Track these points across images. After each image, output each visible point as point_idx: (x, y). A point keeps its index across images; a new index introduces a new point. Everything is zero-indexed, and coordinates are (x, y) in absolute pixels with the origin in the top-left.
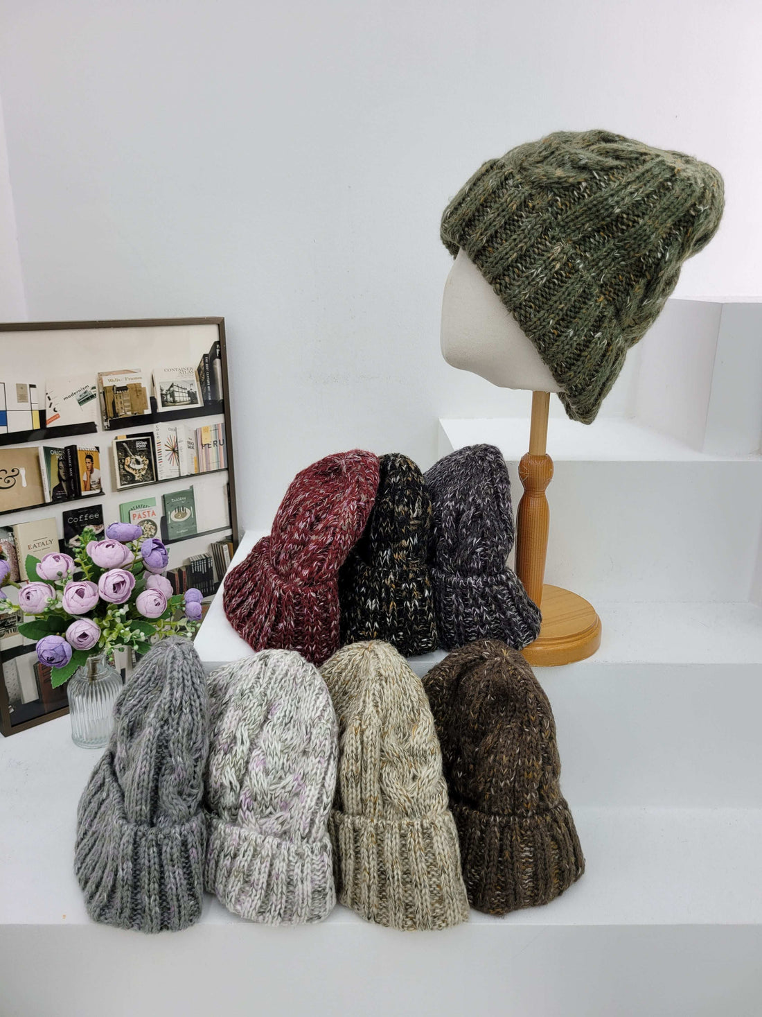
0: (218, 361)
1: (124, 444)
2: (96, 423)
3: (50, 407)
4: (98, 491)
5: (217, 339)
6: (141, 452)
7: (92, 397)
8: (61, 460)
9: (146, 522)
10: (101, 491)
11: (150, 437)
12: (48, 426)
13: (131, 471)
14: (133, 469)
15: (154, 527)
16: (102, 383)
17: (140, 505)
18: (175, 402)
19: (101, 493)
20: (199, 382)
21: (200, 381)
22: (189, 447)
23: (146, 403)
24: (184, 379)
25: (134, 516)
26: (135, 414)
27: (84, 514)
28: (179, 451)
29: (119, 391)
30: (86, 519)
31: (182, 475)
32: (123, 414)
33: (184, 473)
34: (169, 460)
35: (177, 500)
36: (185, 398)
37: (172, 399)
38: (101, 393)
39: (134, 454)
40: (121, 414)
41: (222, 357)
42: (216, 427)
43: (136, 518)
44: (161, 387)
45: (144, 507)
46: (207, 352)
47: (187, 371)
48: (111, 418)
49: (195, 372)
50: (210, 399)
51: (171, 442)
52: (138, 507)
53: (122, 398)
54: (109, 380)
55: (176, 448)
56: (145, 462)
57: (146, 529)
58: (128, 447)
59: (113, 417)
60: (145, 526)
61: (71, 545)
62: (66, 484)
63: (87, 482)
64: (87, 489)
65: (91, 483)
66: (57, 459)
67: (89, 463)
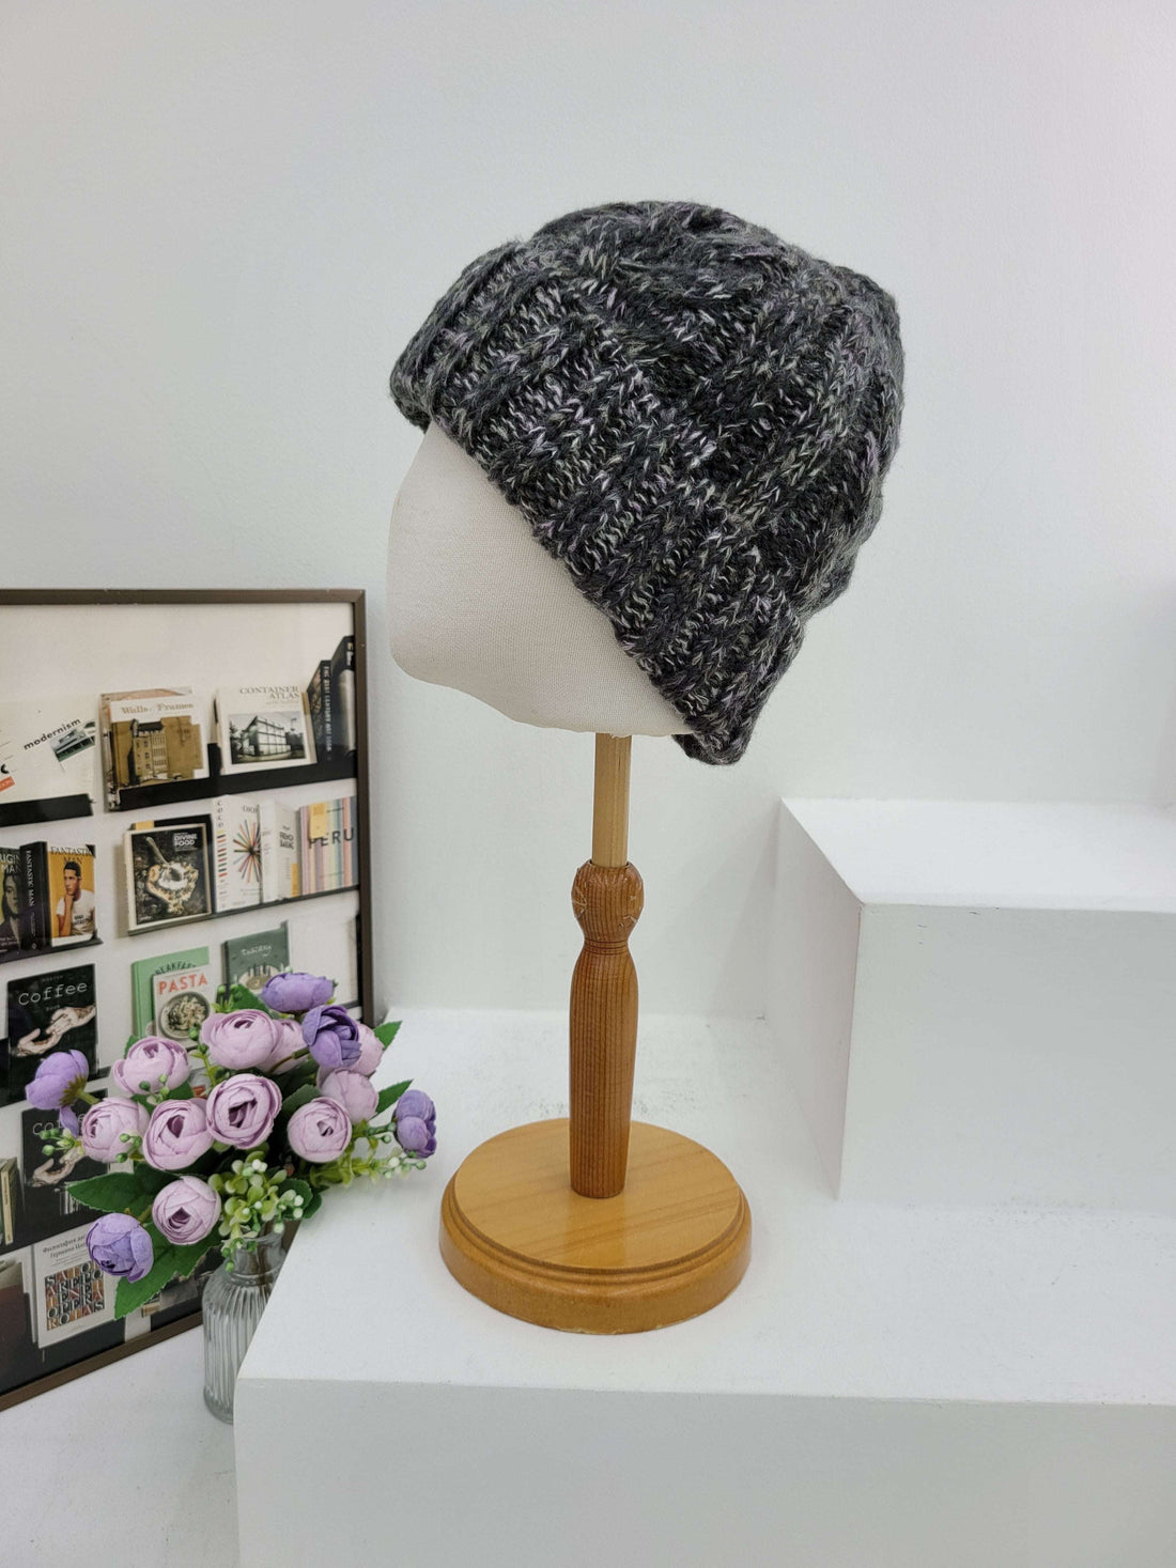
0: (348, 675)
1: (149, 839)
2: (91, 797)
4: (87, 937)
5: (348, 632)
6: (183, 855)
7: (87, 742)
8: (12, 874)
9: (186, 998)
10: (94, 937)
11: (203, 825)
13: (159, 894)
14: (166, 890)
15: (202, 1008)
16: (108, 715)
17: (175, 964)
18: (258, 753)
19: (95, 941)
20: (309, 716)
21: (312, 713)
22: (283, 845)
23: (198, 756)
24: (280, 710)
25: (162, 985)
26: (176, 778)
27: (54, 984)
28: (263, 853)
29: (143, 731)
30: (58, 995)
31: (265, 900)
32: (149, 777)
33: (269, 897)
34: (240, 870)
35: (253, 951)
36: (279, 747)
37: (252, 749)
38: (105, 735)
39: (168, 860)
40: (145, 778)
41: (358, 666)
42: (338, 805)
43: (165, 991)
44: (231, 724)
45: (183, 968)
46: (329, 656)
47: (286, 694)
48: (124, 785)
49: (303, 694)
50: (329, 749)
51: (246, 834)
52: (171, 966)
53: (149, 745)
54: (123, 709)
55: (257, 846)
56: (191, 876)
57: (185, 1012)
58: (157, 845)
59: (129, 785)
60: (184, 1006)
61: (23, 1051)
62: (19, 922)
63: (64, 918)
64: (63, 933)
65: (74, 921)
66: (3, 872)
67: (71, 878)
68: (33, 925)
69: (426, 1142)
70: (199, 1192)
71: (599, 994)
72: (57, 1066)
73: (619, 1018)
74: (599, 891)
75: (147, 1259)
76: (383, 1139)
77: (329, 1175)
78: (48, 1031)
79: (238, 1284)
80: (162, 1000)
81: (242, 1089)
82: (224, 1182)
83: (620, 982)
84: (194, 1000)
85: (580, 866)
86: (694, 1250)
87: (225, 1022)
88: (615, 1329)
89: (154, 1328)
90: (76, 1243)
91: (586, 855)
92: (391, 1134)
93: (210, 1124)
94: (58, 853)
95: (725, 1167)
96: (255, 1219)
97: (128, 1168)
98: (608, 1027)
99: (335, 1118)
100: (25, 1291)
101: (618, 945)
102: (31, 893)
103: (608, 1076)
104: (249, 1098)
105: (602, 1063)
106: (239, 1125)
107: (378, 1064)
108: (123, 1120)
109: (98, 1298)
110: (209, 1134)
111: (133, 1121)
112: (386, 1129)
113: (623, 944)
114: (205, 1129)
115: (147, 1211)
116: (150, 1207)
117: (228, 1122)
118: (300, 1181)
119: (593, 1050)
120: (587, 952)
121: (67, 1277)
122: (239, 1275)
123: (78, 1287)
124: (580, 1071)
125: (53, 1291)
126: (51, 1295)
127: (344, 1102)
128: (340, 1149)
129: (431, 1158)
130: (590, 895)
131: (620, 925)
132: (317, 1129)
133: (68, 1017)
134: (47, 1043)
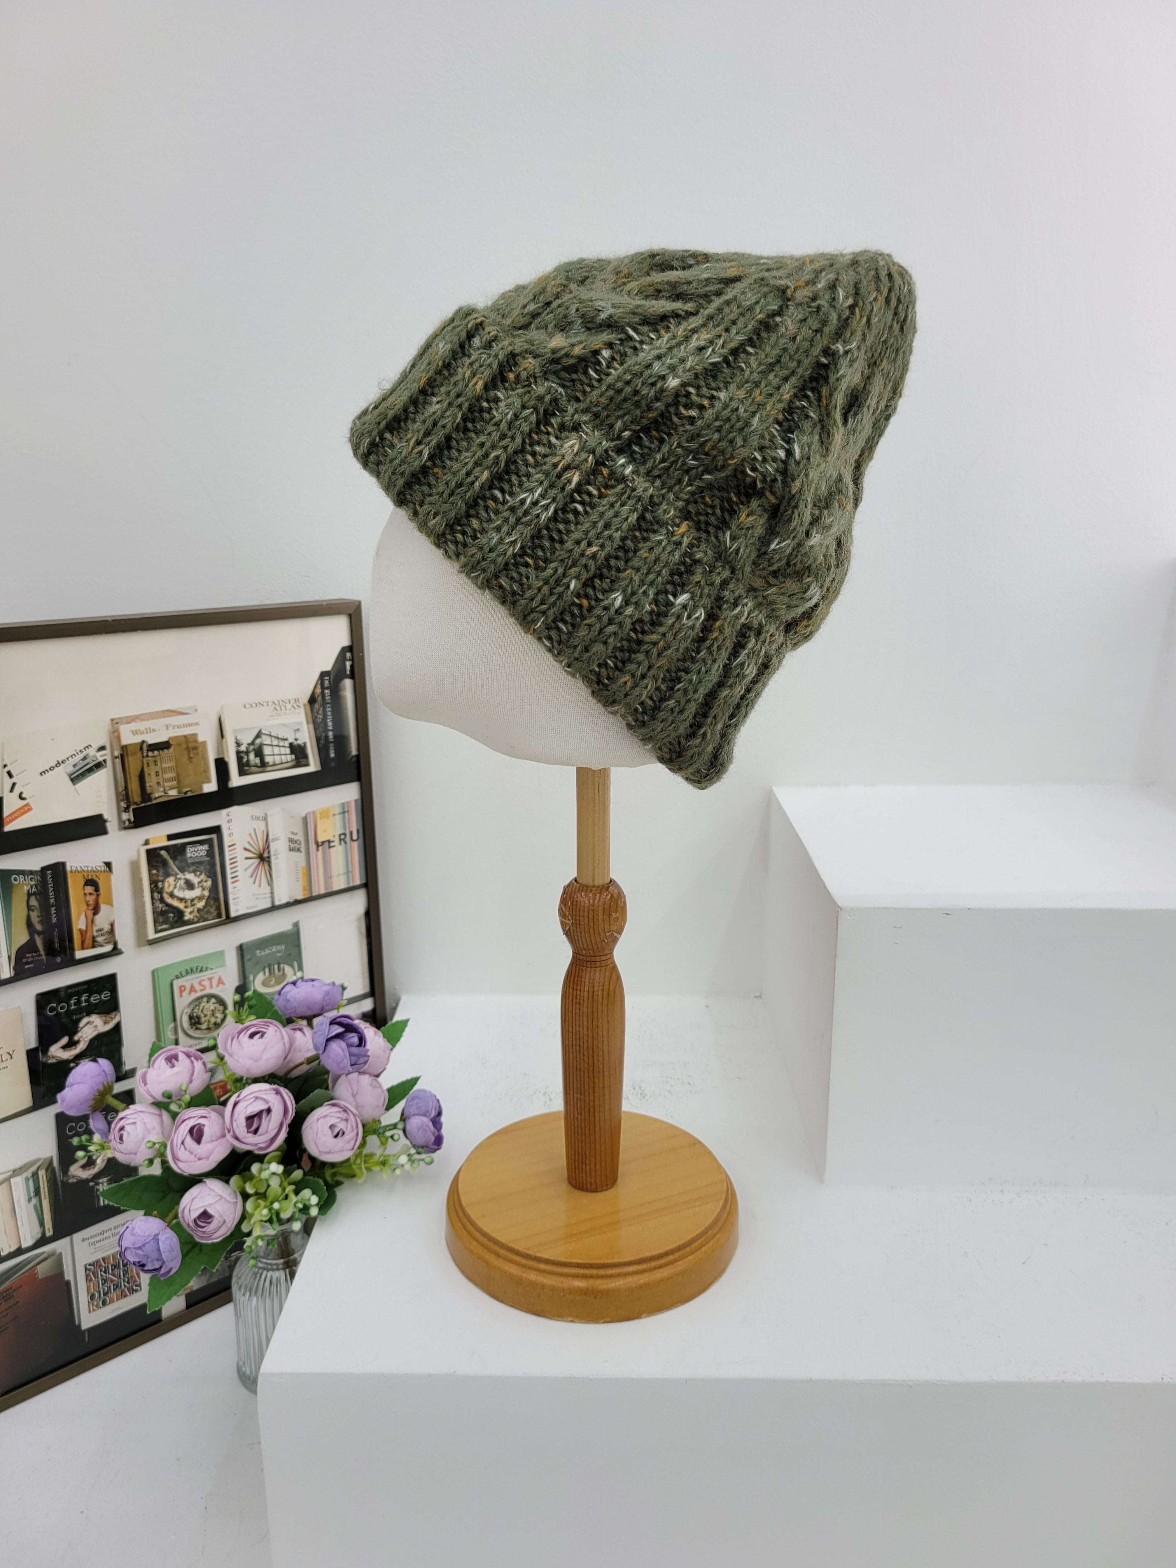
0: (348, 683)
1: (163, 852)
2: (106, 817)
3: (12, 790)
4: (108, 948)
5: (346, 642)
6: (196, 866)
7: (99, 766)
8: (34, 894)
9: (205, 1000)
10: (115, 948)
11: (214, 836)
12: (7, 828)
13: (175, 903)
14: (181, 900)
15: (221, 1008)
16: (119, 738)
17: (194, 968)
18: (263, 764)
19: (116, 951)
20: (311, 726)
21: (314, 722)
22: (291, 850)
23: (206, 771)
24: (282, 722)
25: (182, 989)
26: (186, 793)
27: (79, 994)
28: (273, 859)
29: (152, 750)
30: (84, 1004)
31: (277, 903)
32: (160, 794)
33: (281, 899)
34: (252, 876)
35: (267, 951)
36: (283, 757)
37: (258, 760)
38: (116, 757)
39: (182, 870)
40: (157, 795)
41: (357, 674)
42: (343, 808)
43: (185, 994)
44: (236, 738)
45: (201, 971)
46: (328, 667)
47: (289, 706)
48: (137, 804)
49: (304, 705)
50: (332, 755)
51: (256, 842)
52: (189, 970)
53: (159, 764)
54: (132, 731)
55: (266, 852)
56: (205, 884)
57: (205, 1012)
58: (171, 858)
59: (142, 802)
60: (204, 1007)
61: (53, 1057)
62: (44, 939)
63: (86, 931)
64: (86, 945)
65: (95, 934)
66: (26, 892)
67: (90, 894)
68: (56, 940)
69: (433, 1139)
70: (220, 1193)
71: (585, 1005)
72: (84, 1075)
74: (582, 908)
75: (175, 1258)
76: (392, 1137)
77: (343, 1171)
78: (76, 1038)
79: (264, 1269)
80: (183, 1003)
81: (257, 1098)
82: (245, 1183)
83: (606, 991)
84: (213, 1000)
85: (566, 883)
86: (678, 1244)
87: (239, 1033)
88: (603, 1318)
89: (188, 1306)
90: (113, 1231)
91: (570, 873)
92: (401, 1133)
93: (229, 1132)
94: (77, 871)
96: (274, 1218)
97: (156, 1170)
98: (597, 1033)
99: (347, 1120)
100: (66, 1279)
101: (603, 958)
102: (53, 910)
103: (596, 1080)
104: (264, 1107)
106: (256, 1132)
107: (387, 1064)
108: (148, 1126)
109: (135, 1281)
110: (227, 1140)
111: (158, 1127)
112: (394, 1126)
113: (608, 957)
114: (224, 1136)
115: (174, 1211)
116: (176, 1207)
117: (246, 1130)
118: (316, 1179)
119: (582, 1057)
120: (574, 965)
121: (105, 1263)
122: (264, 1260)
123: (116, 1271)
124: (571, 1076)
125: (93, 1277)
126: (91, 1280)
127: (354, 1103)
128: (353, 1149)
129: (438, 1152)
130: (574, 913)
131: (604, 940)
132: (329, 1132)
133: (95, 1024)
134: (75, 1049)
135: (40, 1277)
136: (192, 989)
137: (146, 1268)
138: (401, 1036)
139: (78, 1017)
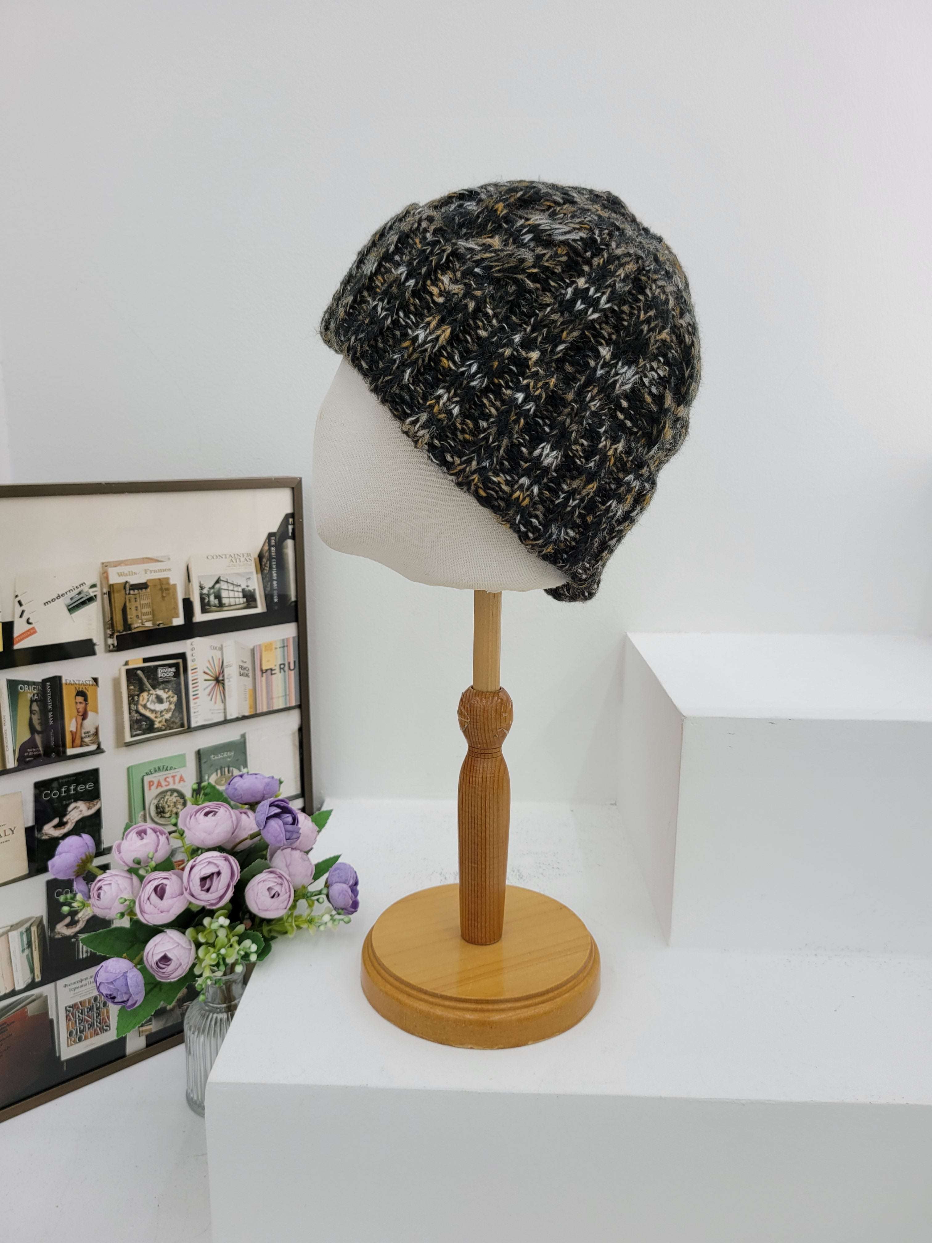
0: (290, 543)
1: (139, 672)
2: (95, 641)
3: (21, 616)
4: (93, 747)
5: (289, 510)
6: (165, 684)
7: (91, 600)
8: (36, 701)
9: (169, 793)
10: (99, 747)
11: (180, 661)
12: (16, 647)
13: (148, 713)
14: (152, 711)
15: (182, 801)
16: (107, 578)
17: (160, 768)
18: (221, 605)
19: (99, 750)
20: (260, 575)
21: (262, 573)
22: (241, 675)
23: (176, 608)
24: (236, 572)
25: (151, 783)
26: (159, 625)
27: (69, 784)
28: (226, 681)
29: (133, 590)
30: (72, 792)
31: (229, 718)
32: (138, 625)
33: (232, 715)
34: (209, 695)
35: (220, 757)
36: (237, 600)
37: (217, 602)
38: (105, 594)
39: (154, 687)
40: (136, 626)
41: (297, 536)
42: (284, 643)
43: (153, 788)
44: (200, 583)
45: (166, 770)
46: (274, 529)
47: (242, 559)
48: (120, 632)
49: (255, 559)
50: (276, 600)
51: (213, 667)
52: (157, 769)
53: (138, 600)
54: (118, 573)
55: (221, 676)
56: (172, 699)
57: (168, 803)
58: (145, 677)
59: (124, 631)
60: (168, 799)
61: (46, 834)
62: (42, 738)
63: (76, 733)
64: (75, 744)
65: (83, 735)
66: (29, 699)
67: (80, 703)
68: (52, 739)
69: (351, 902)
70: (178, 940)
71: (480, 789)
72: (71, 846)
73: (496, 807)
74: (479, 709)
75: (140, 992)
76: (318, 900)
77: (277, 928)
78: (65, 820)
79: (210, 1011)
80: (151, 795)
81: (209, 863)
82: (198, 933)
83: (496, 779)
84: (175, 794)
85: (464, 691)
86: (556, 984)
87: (196, 812)
89: (148, 1045)
90: (89, 980)
91: (469, 682)
92: (324, 897)
93: (186, 890)
94: (71, 684)
95: (580, 920)
96: (221, 961)
97: (125, 923)
98: (488, 814)
99: (281, 884)
100: (50, 1017)
101: (494, 751)
102: (50, 714)
103: (488, 852)
104: (215, 870)
105: (483, 841)
106: (208, 890)
107: (314, 843)
108: (121, 887)
109: (106, 1022)
110: (185, 898)
111: (129, 888)
112: (320, 893)
113: (498, 750)
114: (182, 894)
115: (140, 956)
116: (142, 952)
117: (200, 888)
118: (255, 933)
119: (476, 832)
120: (470, 757)
121: (82, 1006)
122: (211, 1005)
123: (90, 1014)
124: (467, 848)
125: (71, 1017)
126: (70, 1020)
127: (288, 872)
128: (286, 908)
129: (355, 914)
130: (472, 713)
131: (495, 736)
132: (267, 893)
133: (80, 809)
134: (64, 828)
135: (29, 1015)
136: (159, 784)
137: (116, 1000)
138: (326, 823)
139: (67, 802)
